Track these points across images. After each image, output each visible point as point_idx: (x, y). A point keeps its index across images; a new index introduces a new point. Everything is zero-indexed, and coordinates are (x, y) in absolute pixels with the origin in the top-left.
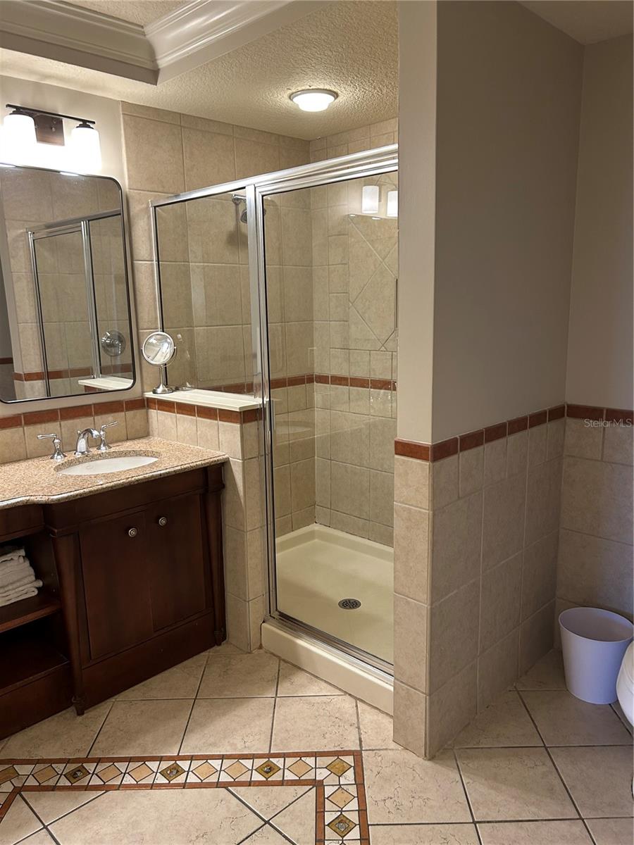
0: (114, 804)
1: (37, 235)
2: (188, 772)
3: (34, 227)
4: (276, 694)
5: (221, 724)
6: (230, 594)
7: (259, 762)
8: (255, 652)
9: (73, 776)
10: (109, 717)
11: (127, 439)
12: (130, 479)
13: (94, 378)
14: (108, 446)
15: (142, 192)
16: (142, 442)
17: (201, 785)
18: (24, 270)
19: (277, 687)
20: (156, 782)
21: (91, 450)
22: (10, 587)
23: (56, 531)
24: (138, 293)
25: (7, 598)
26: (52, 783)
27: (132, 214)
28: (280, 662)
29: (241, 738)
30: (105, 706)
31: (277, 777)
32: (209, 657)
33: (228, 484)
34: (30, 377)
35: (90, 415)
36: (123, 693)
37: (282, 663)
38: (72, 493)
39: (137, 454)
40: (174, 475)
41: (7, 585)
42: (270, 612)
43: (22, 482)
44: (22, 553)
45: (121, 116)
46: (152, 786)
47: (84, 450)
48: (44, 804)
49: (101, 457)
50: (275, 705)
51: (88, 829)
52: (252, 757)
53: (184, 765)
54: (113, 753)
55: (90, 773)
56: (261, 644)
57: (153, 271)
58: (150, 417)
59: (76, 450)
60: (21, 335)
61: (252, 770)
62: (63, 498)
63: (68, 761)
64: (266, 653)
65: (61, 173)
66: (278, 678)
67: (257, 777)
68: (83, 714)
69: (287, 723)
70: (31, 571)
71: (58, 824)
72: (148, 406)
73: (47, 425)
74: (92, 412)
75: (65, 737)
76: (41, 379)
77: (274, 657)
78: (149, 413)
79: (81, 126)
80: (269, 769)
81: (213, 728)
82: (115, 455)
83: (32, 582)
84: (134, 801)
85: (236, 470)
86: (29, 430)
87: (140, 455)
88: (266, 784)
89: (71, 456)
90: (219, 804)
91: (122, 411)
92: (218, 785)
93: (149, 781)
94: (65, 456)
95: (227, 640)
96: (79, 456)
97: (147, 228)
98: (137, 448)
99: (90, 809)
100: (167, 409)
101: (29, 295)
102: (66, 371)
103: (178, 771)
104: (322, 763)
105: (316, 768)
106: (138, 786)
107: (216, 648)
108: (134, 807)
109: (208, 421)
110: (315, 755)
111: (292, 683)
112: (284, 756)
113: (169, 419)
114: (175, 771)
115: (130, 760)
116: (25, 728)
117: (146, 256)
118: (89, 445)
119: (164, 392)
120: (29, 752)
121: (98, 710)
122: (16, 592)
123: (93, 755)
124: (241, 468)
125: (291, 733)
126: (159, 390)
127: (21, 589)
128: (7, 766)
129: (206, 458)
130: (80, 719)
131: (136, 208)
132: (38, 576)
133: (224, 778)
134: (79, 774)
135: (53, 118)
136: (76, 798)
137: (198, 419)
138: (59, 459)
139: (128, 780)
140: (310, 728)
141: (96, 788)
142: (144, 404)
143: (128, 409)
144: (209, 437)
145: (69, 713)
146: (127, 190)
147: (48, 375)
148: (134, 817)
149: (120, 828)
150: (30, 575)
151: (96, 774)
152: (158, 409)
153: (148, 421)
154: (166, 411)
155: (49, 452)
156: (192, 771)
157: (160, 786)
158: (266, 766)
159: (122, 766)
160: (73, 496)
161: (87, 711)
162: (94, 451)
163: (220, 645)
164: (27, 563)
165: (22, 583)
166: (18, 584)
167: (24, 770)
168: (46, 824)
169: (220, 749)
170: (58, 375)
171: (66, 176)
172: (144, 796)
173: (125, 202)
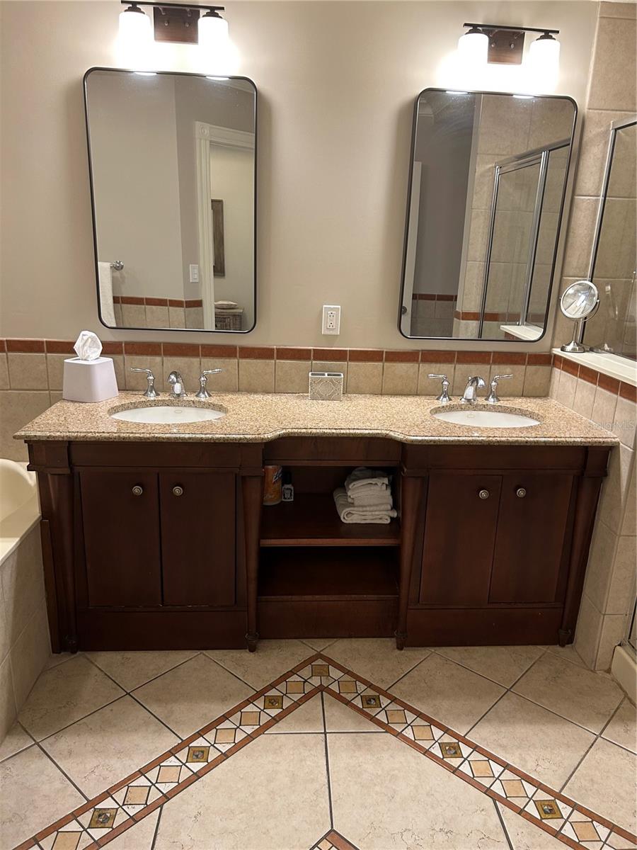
0: (386, 747)
1: (504, 169)
2: (465, 759)
3: (501, 161)
4: (601, 733)
5: (522, 730)
6: (587, 597)
7: (542, 796)
8: (600, 673)
9: (367, 701)
10: (422, 664)
11: (522, 396)
12: (491, 438)
13: (519, 325)
14: (497, 398)
15: (603, 111)
16: (535, 403)
17: (471, 781)
18: (483, 208)
19: (606, 726)
20: (432, 750)
21: (479, 399)
22: (368, 509)
23: (405, 470)
24: (571, 234)
25: (363, 517)
26: (349, 697)
27: (585, 139)
28: (624, 698)
29: (536, 758)
30: (424, 652)
31: (554, 824)
32: (544, 654)
33: (612, 472)
34: (467, 316)
35: (488, 363)
36: (444, 648)
37: (626, 701)
38: (426, 438)
39: (523, 413)
40: (542, 446)
41: (365, 506)
42: (629, 638)
43: (395, 416)
44: (386, 481)
45: (598, 19)
46: (426, 753)
47: (470, 397)
48: (336, 712)
49: (485, 408)
50: (592, 745)
51: (355, 757)
52: (539, 786)
53: (465, 750)
54: (409, 700)
55: (381, 707)
56: (610, 668)
57: (596, 209)
58: (553, 376)
59: (463, 396)
60: (467, 273)
61: (530, 799)
62: (417, 441)
63: (370, 686)
64: (613, 681)
65: (514, 96)
66: (613, 716)
67: (532, 809)
68: (402, 649)
69: (597, 772)
70: (390, 500)
71: (335, 736)
72: (553, 364)
73: (442, 365)
74: (489, 359)
75: (378, 662)
76: (477, 319)
77: (620, 690)
78: (553, 371)
79: (542, 38)
80: (550, 810)
81: (511, 730)
82: (500, 409)
83: (388, 510)
84: (404, 756)
85: (624, 461)
86: (424, 367)
87: (525, 415)
88: (538, 823)
89: (455, 401)
90: (479, 812)
91: (524, 364)
92: (488, 792)
93: (426, 745)
94: (450, 400)
95: (573, 644)
96: (463, 403)
97: (600, 156)
98: (524, 407)
99: (365, 740)
100: (571, 370)
101: (483, 233)
102: (503, 315)
103: (456, 753)
104: (615, 842)
105: (605, 843)
106: (413, 744)
107: (558, 648)
108: (401, 762)
109: (608, 393)
110: (613, 828)
111: (626, 731)
112: (575, 807)
113: (570, 382)
114: (454, 751)
115: (419, 715)
116: (352, 637)
117: (592, 190)
118: (478, 393)
119: (574, 351)
120: (346, 660)
121: (416, 652)
122: (372, 515)
123: (392, 692)
124: (629, 460)
125: (596, 786)
126: (569, 348)
127: (377, 513)
128: (324, 663)
129: (590, 436)
130: (397, 652)
131: (592, 132)
132: (395, 506)
133: (497, 788)
134: (373, 702)
135: (514, 33)
136: (360, 723)
137: (598, 388)
138: (444, 402)
139: (408, 733)
140: (623, 794)
141: (379, 723)
142: (549, 360)
143: (529, 364)
144: (604, 413)
145: (391, 643)
146: (586, 110)
147: (484, 316)
148: (396, 771)
149: (380, 773)
150: (387, 504)
151: (386, 711)
152: (563, 369)
153: (550, 381)
154: (569, 373)
155: (437, 393)
156: (469, 761)
157: (433, 757)
158: (548, 805)
159: (410, 717)
160: (427, 441)
161: (408, 648)
162: (481, 401)
163: (563, 646)
164: (388, 492)
165: (378, 508)
166: (375, 508)
167: (335, 673)
168: (327, 731)
169: (508, 756)
170: (494, 317)
171: (518, 99)
172: (415, 758)
173: (580, 125)
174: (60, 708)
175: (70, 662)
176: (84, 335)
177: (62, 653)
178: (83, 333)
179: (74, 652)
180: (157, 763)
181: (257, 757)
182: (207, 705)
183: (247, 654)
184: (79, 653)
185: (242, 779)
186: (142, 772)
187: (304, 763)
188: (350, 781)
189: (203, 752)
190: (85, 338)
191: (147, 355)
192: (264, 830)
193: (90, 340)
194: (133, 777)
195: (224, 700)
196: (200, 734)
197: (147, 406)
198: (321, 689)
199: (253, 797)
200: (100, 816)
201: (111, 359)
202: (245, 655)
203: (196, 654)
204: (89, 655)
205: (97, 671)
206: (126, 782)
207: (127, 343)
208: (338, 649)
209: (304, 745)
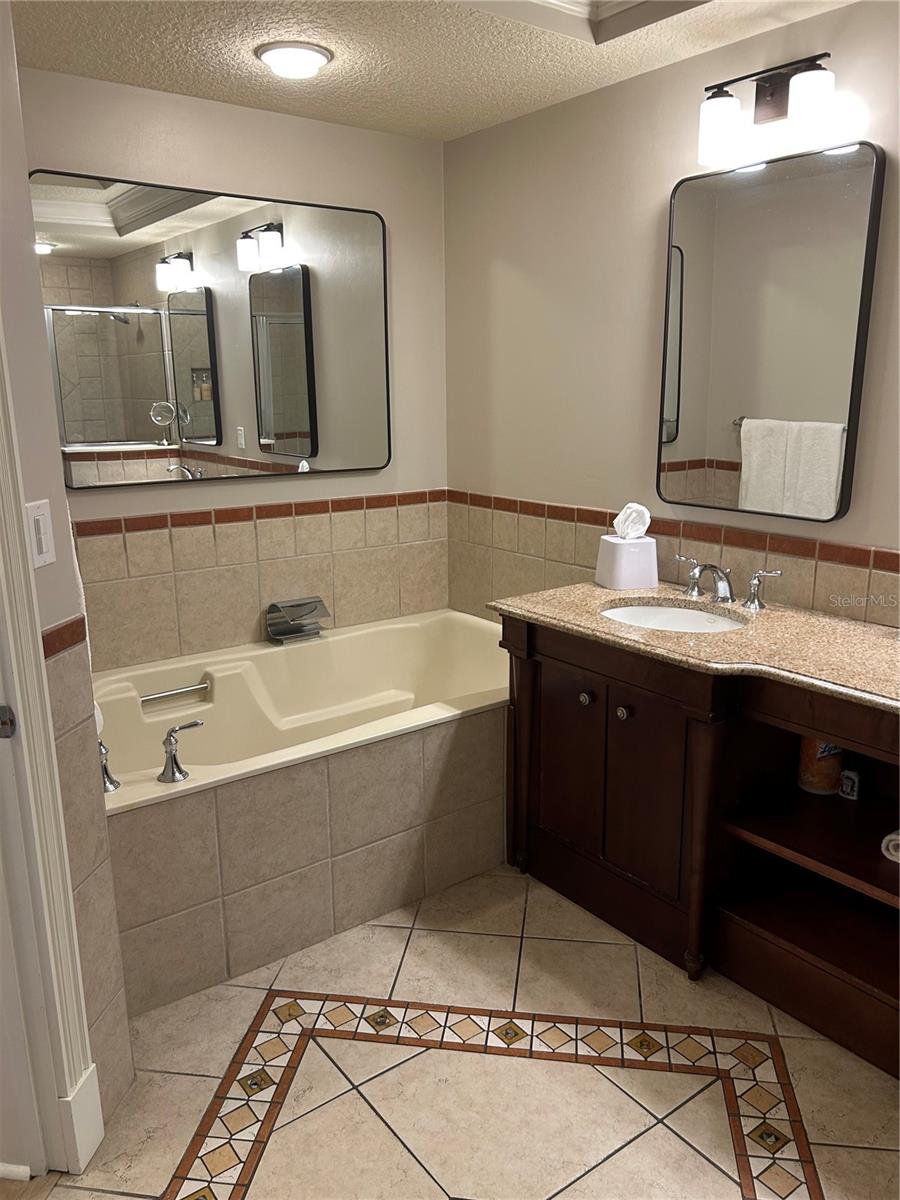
174: (459, 912)
175: (512, 877)
176: (629, 508)
177: (515, 868)
178: (630, 505)
179: (523, 872)
180: (469, 1012)
181: (557, 1081)
182: (575, 997)
183: (682, 978)
184: (528, 875)
185: (517, 1086)
186: (449, 1010)
187: (594, 1126)
188: (617, 1187)
189: (516, 1034)
190: (629, 511)
191: (705, 540)
192: (476, 1145)
193: (634, 515)
194: (438, 1008)
195: (597, 1004)
196: (534, 1018)
197: (675, 606)
198: (724, 1076)
199: (506, 1110)
200: (382, 1016)
201: (654, 540)
202: (680, 978)
203: (627, 942)
204: (533, 882)
205: (522, 901)
206: (428, 1008)
207: (686, 523)
208: (807, 1049)
209: (619, 1110)
